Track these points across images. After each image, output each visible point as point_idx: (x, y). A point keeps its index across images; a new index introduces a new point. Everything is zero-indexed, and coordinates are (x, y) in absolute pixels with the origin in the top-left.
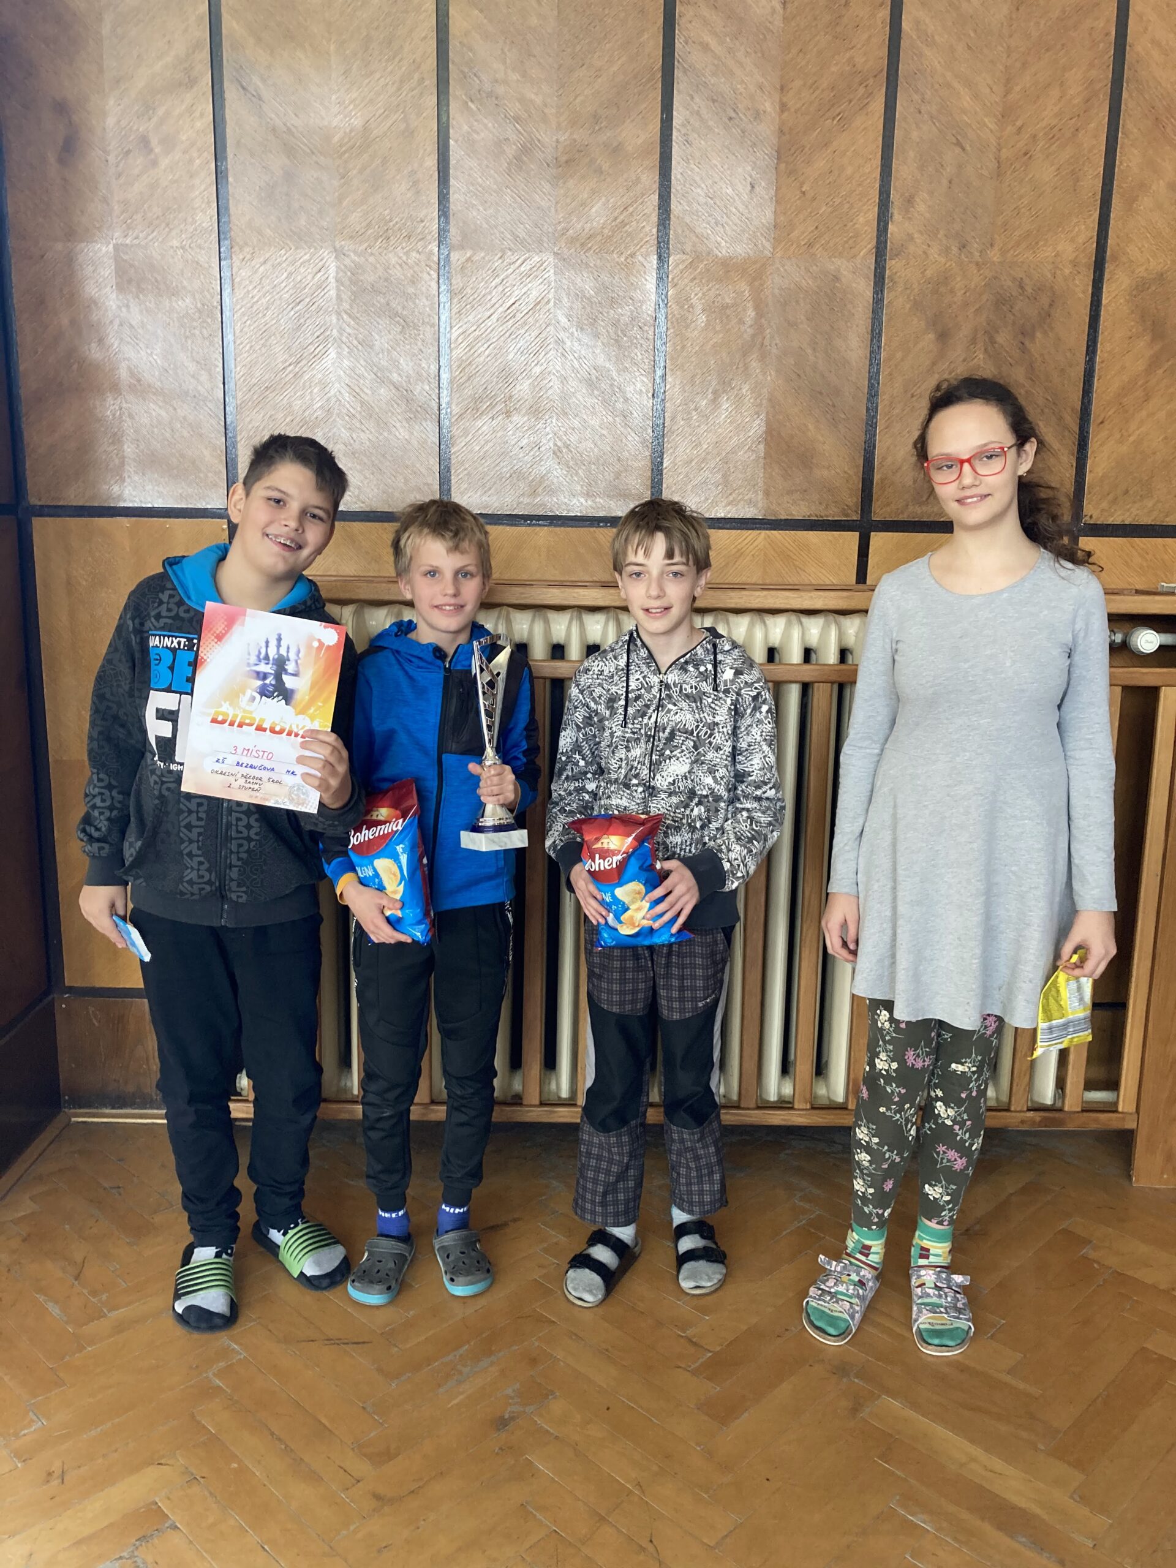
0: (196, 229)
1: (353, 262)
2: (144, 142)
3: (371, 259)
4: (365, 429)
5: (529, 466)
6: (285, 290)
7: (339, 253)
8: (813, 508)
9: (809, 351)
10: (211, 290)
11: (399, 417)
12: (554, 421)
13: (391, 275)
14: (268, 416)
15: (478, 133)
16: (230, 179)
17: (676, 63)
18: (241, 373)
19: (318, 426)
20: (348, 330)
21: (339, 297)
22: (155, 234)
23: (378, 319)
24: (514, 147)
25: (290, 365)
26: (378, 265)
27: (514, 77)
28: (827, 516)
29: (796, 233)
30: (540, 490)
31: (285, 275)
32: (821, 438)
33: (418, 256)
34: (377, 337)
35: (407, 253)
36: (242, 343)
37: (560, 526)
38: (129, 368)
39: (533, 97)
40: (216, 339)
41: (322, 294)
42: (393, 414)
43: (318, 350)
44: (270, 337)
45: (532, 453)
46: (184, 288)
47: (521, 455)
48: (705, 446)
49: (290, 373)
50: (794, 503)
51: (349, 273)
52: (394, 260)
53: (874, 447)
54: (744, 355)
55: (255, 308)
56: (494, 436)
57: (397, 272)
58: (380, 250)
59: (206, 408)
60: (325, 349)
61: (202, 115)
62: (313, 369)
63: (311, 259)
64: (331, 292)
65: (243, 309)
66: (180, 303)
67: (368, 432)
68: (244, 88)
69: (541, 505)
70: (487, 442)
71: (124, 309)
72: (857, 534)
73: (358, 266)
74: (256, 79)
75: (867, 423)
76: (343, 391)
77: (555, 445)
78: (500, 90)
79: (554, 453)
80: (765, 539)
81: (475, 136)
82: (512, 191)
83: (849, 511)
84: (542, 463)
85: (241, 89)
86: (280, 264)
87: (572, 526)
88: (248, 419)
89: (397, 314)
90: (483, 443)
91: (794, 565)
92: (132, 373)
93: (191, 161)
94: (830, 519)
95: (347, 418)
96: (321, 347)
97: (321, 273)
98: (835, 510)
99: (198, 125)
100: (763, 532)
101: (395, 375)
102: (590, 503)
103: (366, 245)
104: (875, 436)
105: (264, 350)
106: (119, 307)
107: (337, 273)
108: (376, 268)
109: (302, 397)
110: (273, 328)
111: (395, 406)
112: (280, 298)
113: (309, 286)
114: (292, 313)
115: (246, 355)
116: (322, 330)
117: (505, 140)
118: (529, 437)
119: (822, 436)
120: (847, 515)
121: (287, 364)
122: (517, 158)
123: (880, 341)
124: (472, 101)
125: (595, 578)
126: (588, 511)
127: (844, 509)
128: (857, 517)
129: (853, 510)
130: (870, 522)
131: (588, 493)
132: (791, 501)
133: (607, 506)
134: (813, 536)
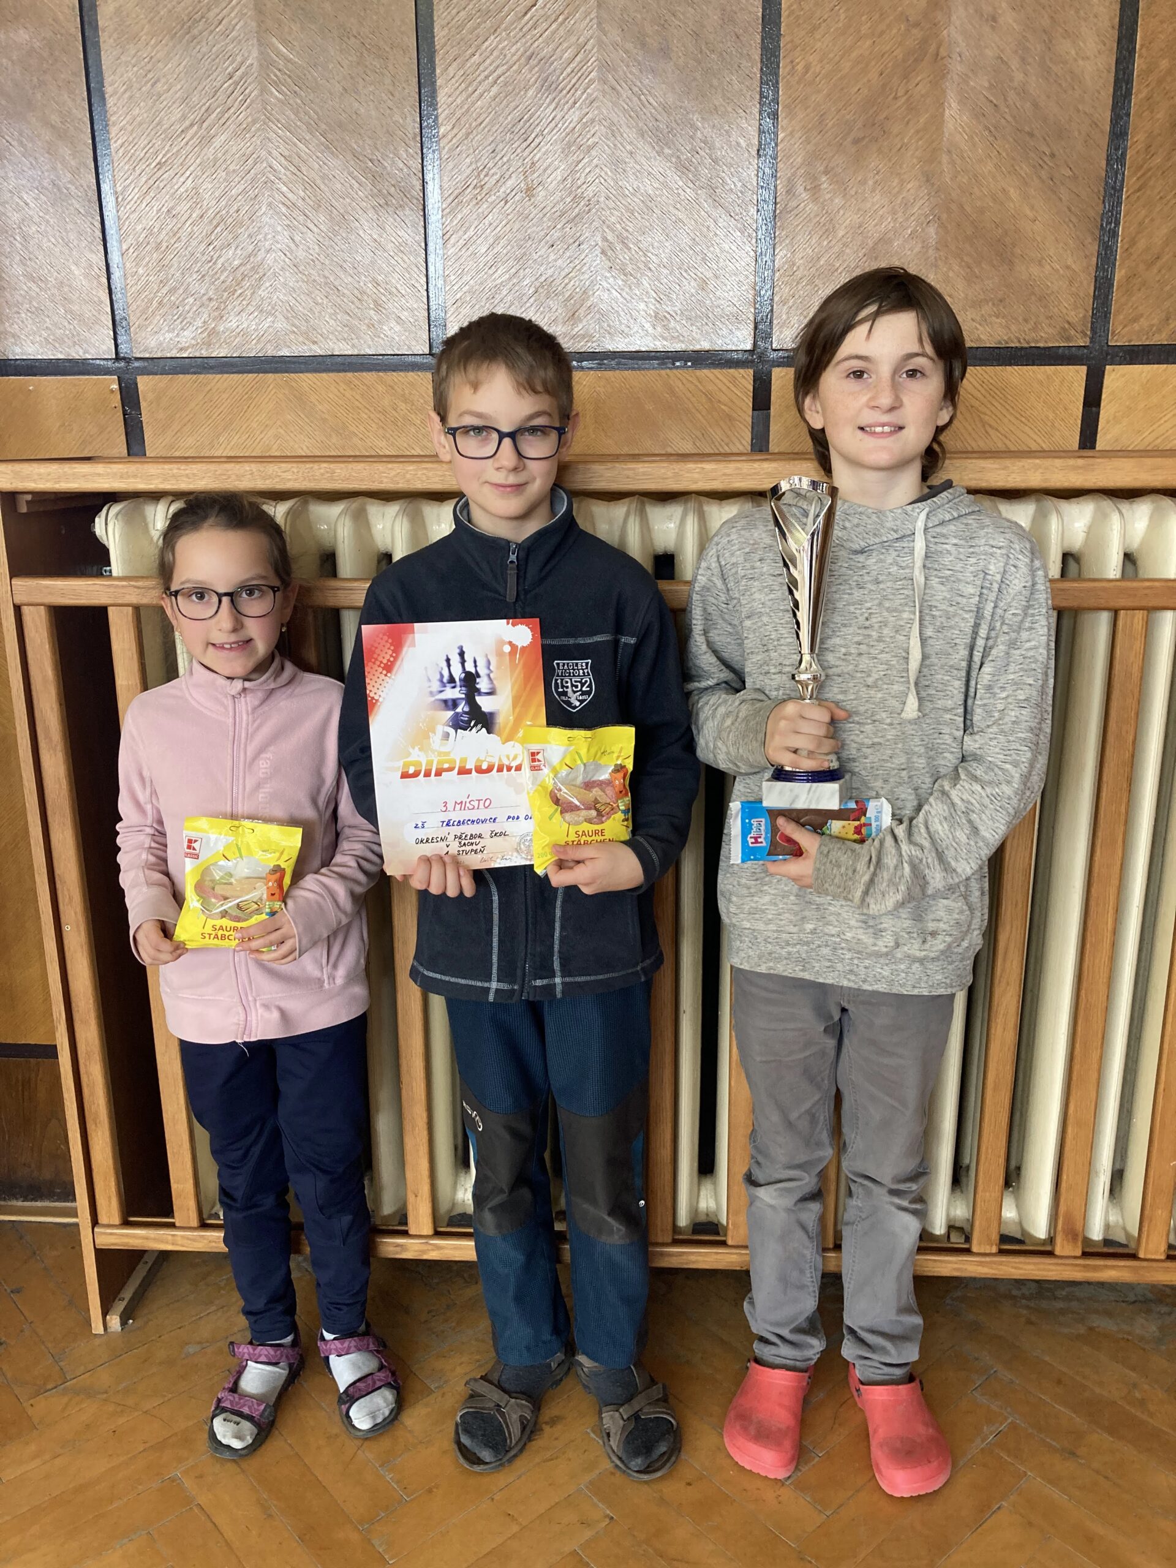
4: (311, 226)
5: (563, 274)
8: (1013, 328)
9: (1015, 64)
12: (602, 199)
14: (165, 209)
19: (241, 225)
23: (322, 42)
25: (192, 125)
28: (1037, 341)
30: (582, 312)
32: (1028, 212)
37: (613, 369)
40: (77, 88)
42: (353, 199)
43: (233, 98)
44: (158, 80)
45: (568, 254)
47: (552, 257)
48: (841, 233)
49: (192, 138)
50: (984, 320)
53: (1117, 224)
54: (906, 77)
56: (508, 227)
59: (72, 202)
60: (244, 96)
62: (227, 131)
66: (20, 33)
67: (315, 229)
69: (584, 336)
70: (498, 239)
72: (1084, 368)
75: (1106, 183)
76: (274, 165)
77: (605, 239)
79: (603, 252)
83: (1073, 332)
84: (585, 268)
87: (633, 369)
88: (134, 216)
89: (350, 34)
90: (491, 241)
91: (981, 420)
94: (1041, 345)
95: (284, 209)
96: (237, 93)
98: (1050, 330)
101: (353, 135)
102: (659, 329)
104: (1120, 204)
105: (151, 103)
109: (212, 177)
111: (356, 185)
114: (190, 38)
115: (124, 113)
116: (237, 65)
118: (563, 228)
119: (1032, 208)
120: (1068, 339)
121: (187, 123)
123: (1133, 41)
125: (670, 450)
126: (657, 343)
127: (1064, 329)
128: (1085, 341)
129: (1079, 329)
130: (1105, 348)
131: (657, 314)
132: (978, 318)
133: (685, 334)
134: (1013, 374)
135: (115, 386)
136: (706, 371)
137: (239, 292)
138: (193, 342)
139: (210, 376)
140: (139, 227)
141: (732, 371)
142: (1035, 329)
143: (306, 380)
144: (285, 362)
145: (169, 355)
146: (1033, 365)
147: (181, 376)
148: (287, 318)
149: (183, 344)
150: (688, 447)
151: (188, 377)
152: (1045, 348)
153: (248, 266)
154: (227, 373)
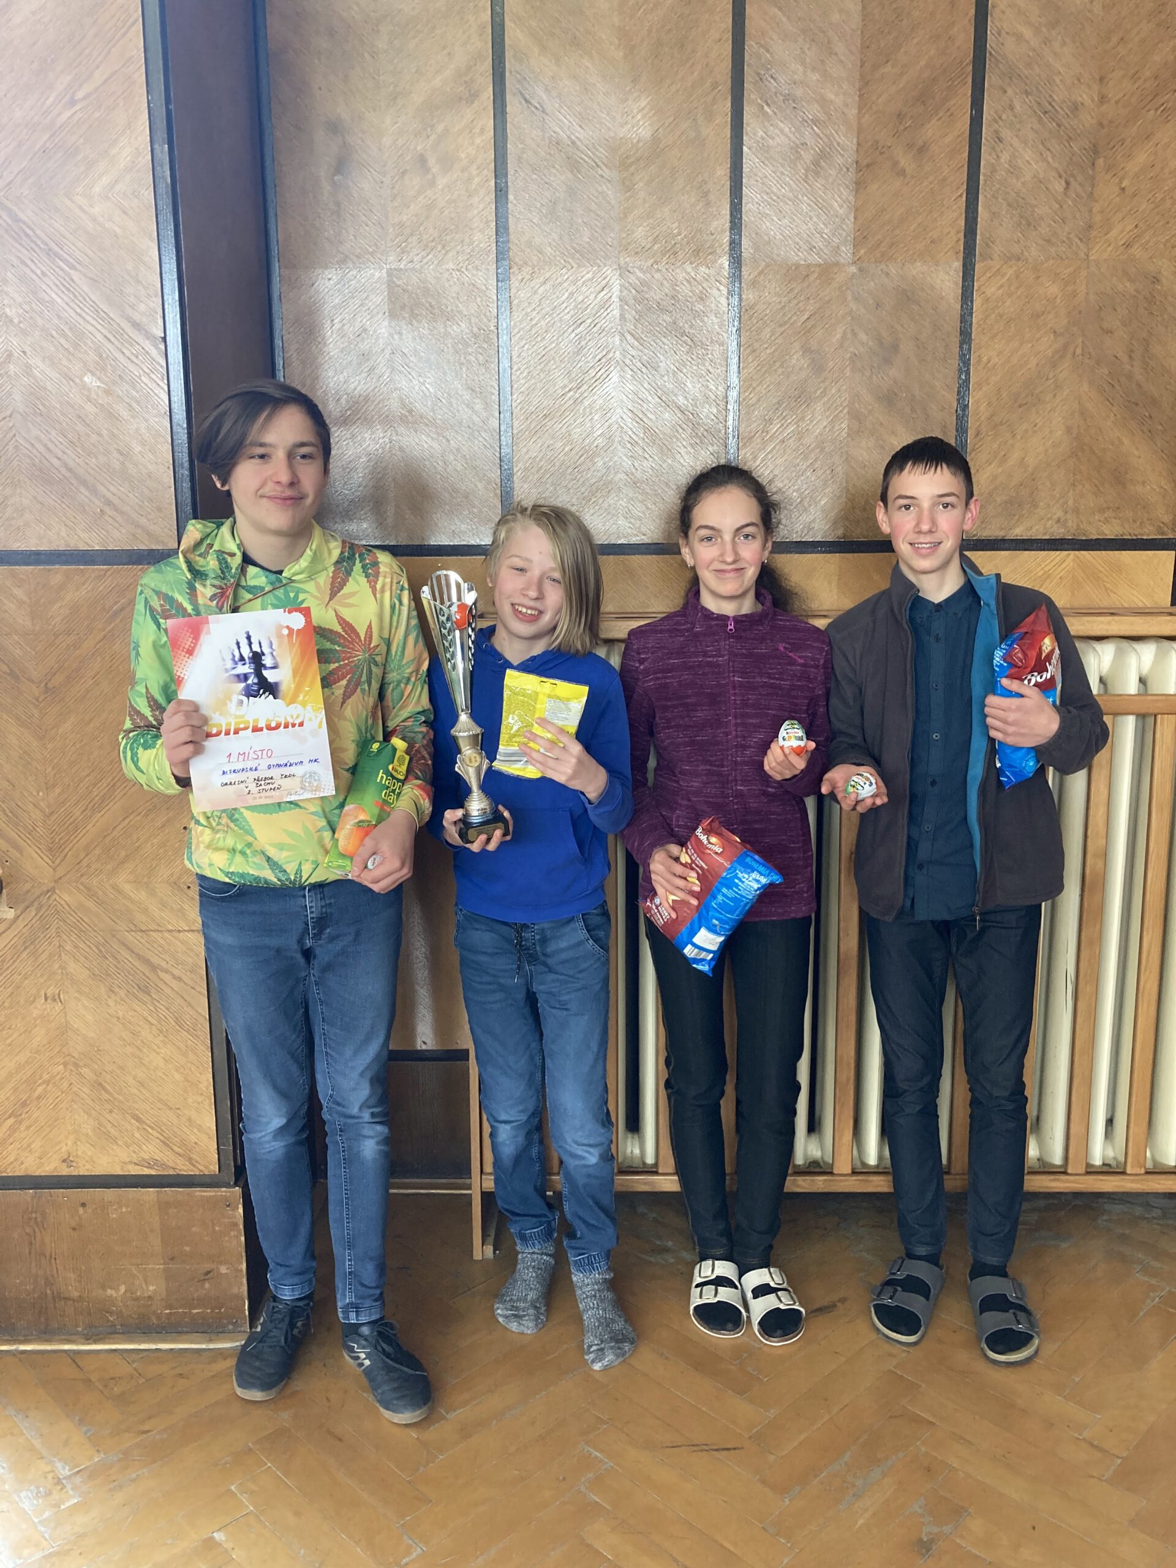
0: (472, 251)
1: (638, 278)
2: (422, 160)
3: (657, 276)
4: (647, 456)
5: (821, 489)
6: (566, 311)
7: (623, 270)
8: (1127, 526)
9: (1125, 360)
10: (488, 314)
11: (684, 443)
13: (678, 292)
14: (546, 445)
15: (773, 138)
16: (511, 197)
17: (988, 55)
18: (518, 401)
19: (599, 456)
20: (633, 353)
21: (622, 317)
22: (430, 256)
23: (663, 339)
24: (812, 152)
25: (570, 390)
26: (665, 282)
27: (815, 77)
28: (1142, 535)
29: (1114, 233)
31: (566, 294)
32: (1136, 453)
33: (707, 271)
34: (662, 358)
35: (696, 269)
36: (519, 369)
38: (401, 399)
39: (833, 97)
40: (492, 366)
41: (605, 313)
42: (678, 439)
43: (600, 373)
44: (549, 362)
45: (826, 476)
46: (460, 312)
47: (814, 478)
48: (1011, 463)
49: (570, 398)
50: (1106, 521)
51: (634, 291)
52: (681, 276)
54: (1054, 367)
55: (534, 332)
56: (784, 459)
57: (685, 290)
58: (667, 267)
59: (481, 439)
60: (608, 373)
61: (482, 130)
62: (594, 395)
63: (593, 277)
64: (614, 312)
65: (522, 333)
66: (455, 328)
67: (650, 459)
68: (527, 101)
69: (833, 531)
71: (396, 337)
72: (1173, 553)
73: (644, 283)
74: (540, 91)
76: (625, 417)
77: (851, 467)
78: (799, 92)
80: (1074, 560)
81: (771, 141)
82: (809, 199)
83: (1166, 529)
85: (524, 102)
86: (561, 284)
88: (525, 450)
89: (684, 334)
91: (1105, 587)
92: (404, 406)
93: (470, 179)
94: (1145, 537)
95: (629, 446)
96: (603, 371)
97: (604, 292)
98: (1151, 528)
99: (478, 141)
100: (1072, 553)
101: (681, 398)
103: (653, 260)
105: (542, 375)
106: (391, 335)
107: (621, 291)
108: (662, 284)
109: (582, 424)
110: (552, 352)
111: (681, 430)
112: (561, 320)
113: (592, 306)
114: (573, 335)
115: (523, 382)
116: (604, 353)
117: (802, 144)
118: (823, 459)
119: (1138, 450)
120: (1163, 533)
121: (567, 389)
122: (816, 163)
124: (768, 105)
127: (1160, 527)
129: (1170, 527)
132: (1102, 519)
134: (1126, 556)
137: (593, 500)
140: (527, 457)
142: (1140, 527)
143: (638, 559)
144: (624, 547)
146: (1139, 550)
148: (626, 518)
152: (1147, 539)
153: (602, 483)
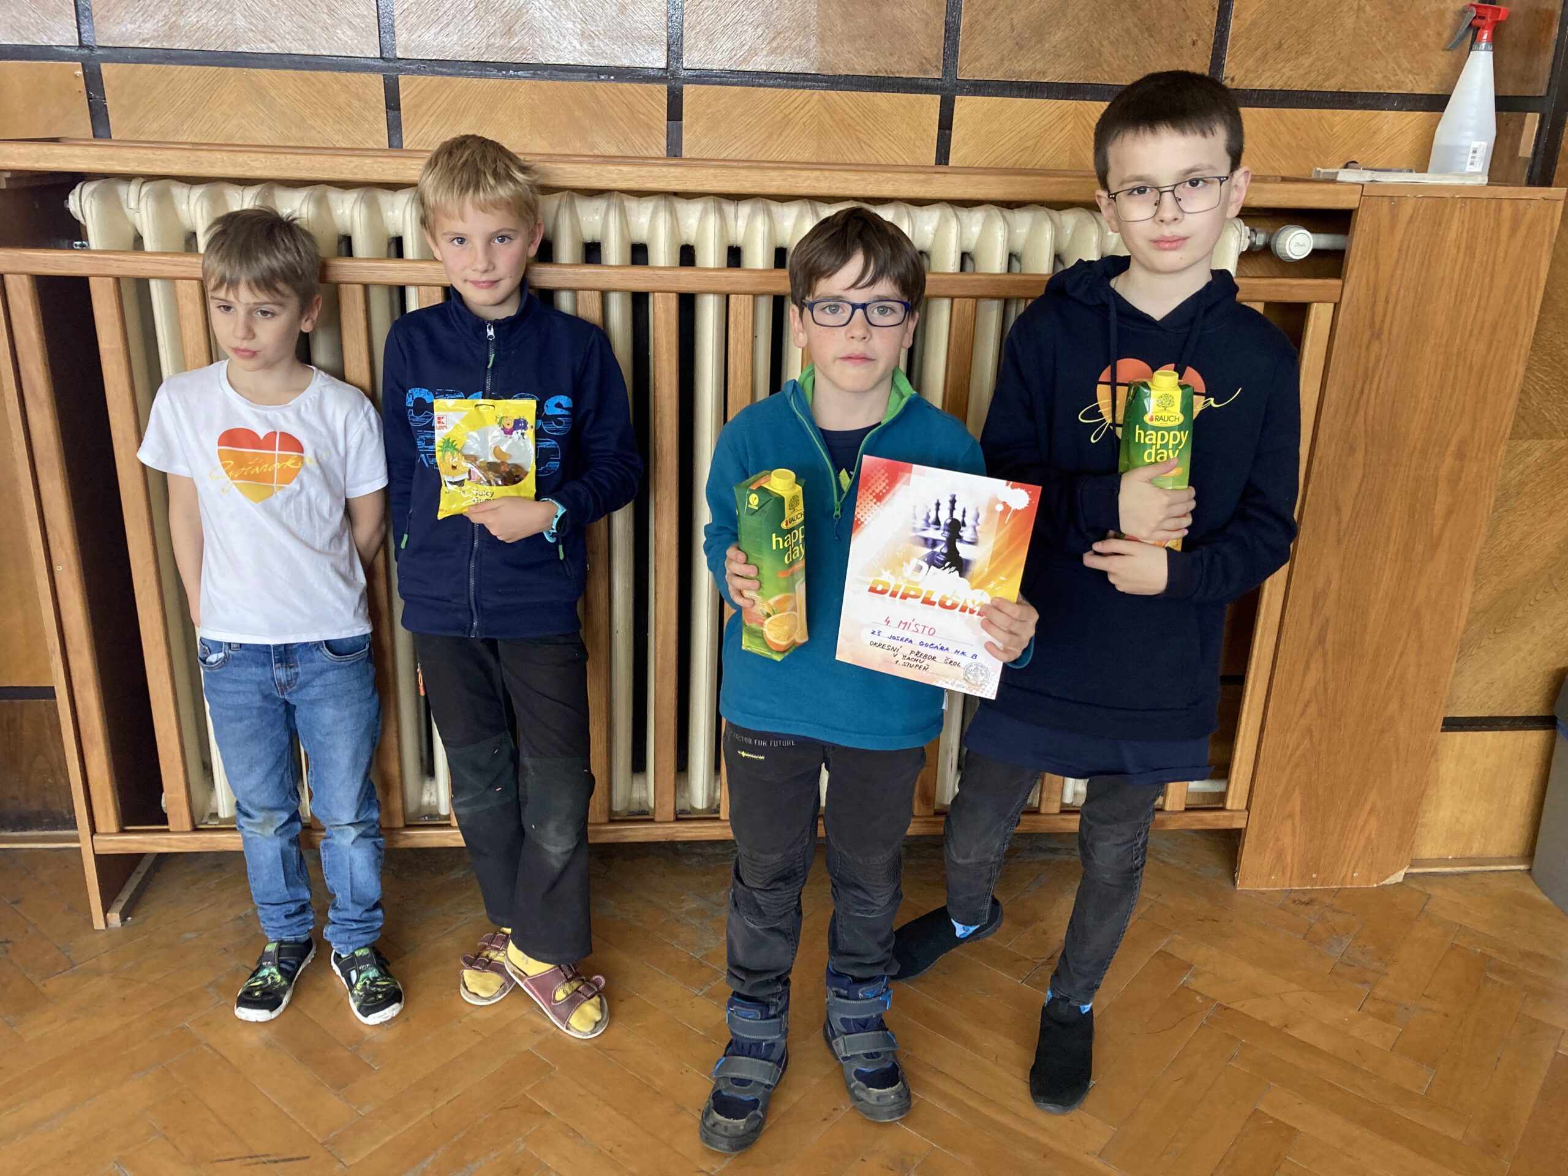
8: (881, 60)
28: (898, 72)
30: (517, 27)
37: (546, 79)
50: (858, 53)
69: (520, 49)
72: (939, 97)
80: (820, 101)
83: (928, 66)
87: (563, 80)
91: (857, 138)
94: (904, 76)
98: (911, 64)
100: (817, 92)
102: (585, 46)
120: (925, 72)
125: (596, 152)
126: (584, 58)
127: (922, 63)
128: (938, 75)
129: (934, 64)
130: (955, 81)
131: (583, 33)
132: (853, 50)
133: (609, 52)
134: (882, 99)
135: (80, 72)
136: (627, 85)
138: (156, 34)
139: (173, 67)
141: (649, 86)
142: (897, 62)
143: (264, 75)
144: (245, 57)
145: (131, 45)
146: (898, 92)
147: (144, 65)
148: (245, 17)
149: (146, 36)
150: (612, 150)
151: (151, 66)
152: (906, 78)
154: (188, 64)
